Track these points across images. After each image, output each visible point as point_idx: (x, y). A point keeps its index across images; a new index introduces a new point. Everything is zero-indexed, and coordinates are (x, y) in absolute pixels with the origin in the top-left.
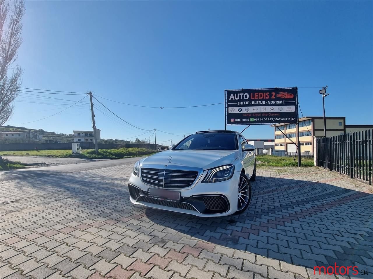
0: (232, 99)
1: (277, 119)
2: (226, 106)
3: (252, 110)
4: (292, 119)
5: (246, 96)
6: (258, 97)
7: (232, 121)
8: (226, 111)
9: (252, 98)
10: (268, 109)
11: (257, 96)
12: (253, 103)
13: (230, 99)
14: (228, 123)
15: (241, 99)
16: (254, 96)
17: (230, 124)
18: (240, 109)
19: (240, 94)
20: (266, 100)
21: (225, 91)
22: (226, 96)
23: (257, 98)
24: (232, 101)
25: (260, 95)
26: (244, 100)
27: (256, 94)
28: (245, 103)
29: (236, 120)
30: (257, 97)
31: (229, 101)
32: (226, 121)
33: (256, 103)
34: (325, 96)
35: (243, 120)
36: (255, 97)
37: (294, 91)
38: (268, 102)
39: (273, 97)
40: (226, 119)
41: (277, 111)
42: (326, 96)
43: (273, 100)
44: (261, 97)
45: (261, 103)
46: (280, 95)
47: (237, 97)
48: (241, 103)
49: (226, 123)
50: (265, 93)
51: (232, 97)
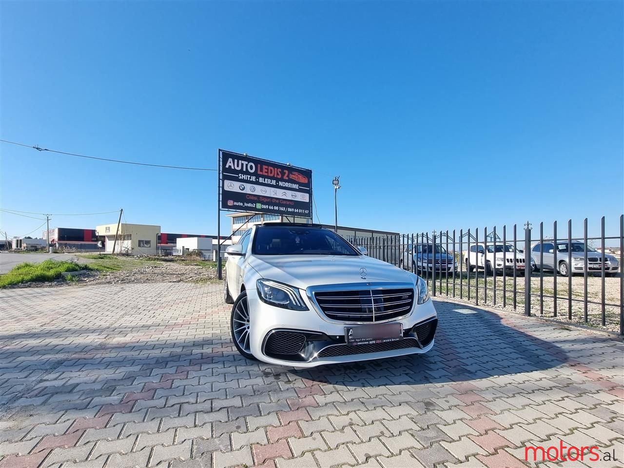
0: (230, 166)
1: (290, 210)
2: (221, 178)
3: (260, 191)
4: (306, 212)
5: (251, 168)
6: (267, 172)
7: (229, 204)
8: (221, 185)
9: (259, 172)
10: (279, 194)
11: (266, 171)
12: (261, 180)
13: (227, 166)
14: (223, 207)
15: (244, 170)
16: (261, 170)
17: (227, 210)
18: (243, 187)
19: (243, 162)
20: (278, 180)
21: (220, 150)
22: (221, 160)
23: (266, 174)
24: (230, 170)
25: (269, 171)
26: (247, 173)
27: (264, 167)
28: (250, 178)
29: (235, 203)
30: (266, 172)
31: (224, 170)
32: (221, 202)
33: (264, 181)
34: (338, 187)
35: (246, 205)
36: (264, 171)
37: (308, 174)
38: (280, 182)
39: (285, 177)
40: (221, 200)
41: (289, 197)
42: (339, 188)
43: (286, 181)
44: (271, 173)
45: (271, 182)
46: (294, 176)
47: (238, 166)
48: (244, 177)
49: (221, 207)
50: (276, 169)
51: (230, 163)
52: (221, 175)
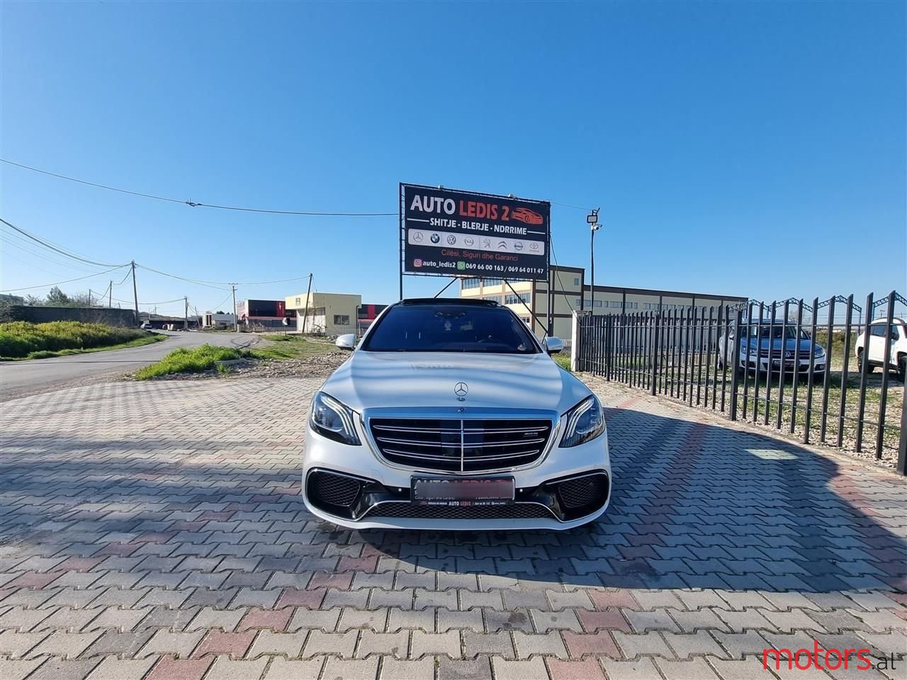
0: (417, 208)
1: (511, 269)
2: (403, 226)
3: (462, 242)
4: (539, 271)
5: (449, 207)
6: (475, 212)
7: (416, 266)
8: (403, 238)
9: (462, 213)
10: (494, 245)
11: (473, 209)
12: (464, 225)
13: (412, 208)
14: (406, 270)
15: (439, 211)
16: (466, 210)
17: (413, 273)
18: (436, 237)
19: (437, 199)
20: (492, 223)
21: (401, 184)
22: (403, 199)
23: (473, 215)
24: (417, 213)
25: (478, 209)
26: (443, 215)
27: (470, 203)
28: (448, 223)
29: (425, 264)
30: (472, 212)
31: (409, 213)
32: (403, 263)
33: (470, 226)
34: (595, 228)
35: (441, 264)
36: (469, 211)
37: (543, 209)
38: (496, 226)
39: (505, 218)
41: (511, 250)
42: (597, 228)
43: (505, 223)
44: (481, 212)
45: (481, 227)
46: (518, 215)
47: (429, 206)
48: (438, 222)
49: (403, 270)
50: (489, 205)
51: (416, 203)
52: (403, 222)
